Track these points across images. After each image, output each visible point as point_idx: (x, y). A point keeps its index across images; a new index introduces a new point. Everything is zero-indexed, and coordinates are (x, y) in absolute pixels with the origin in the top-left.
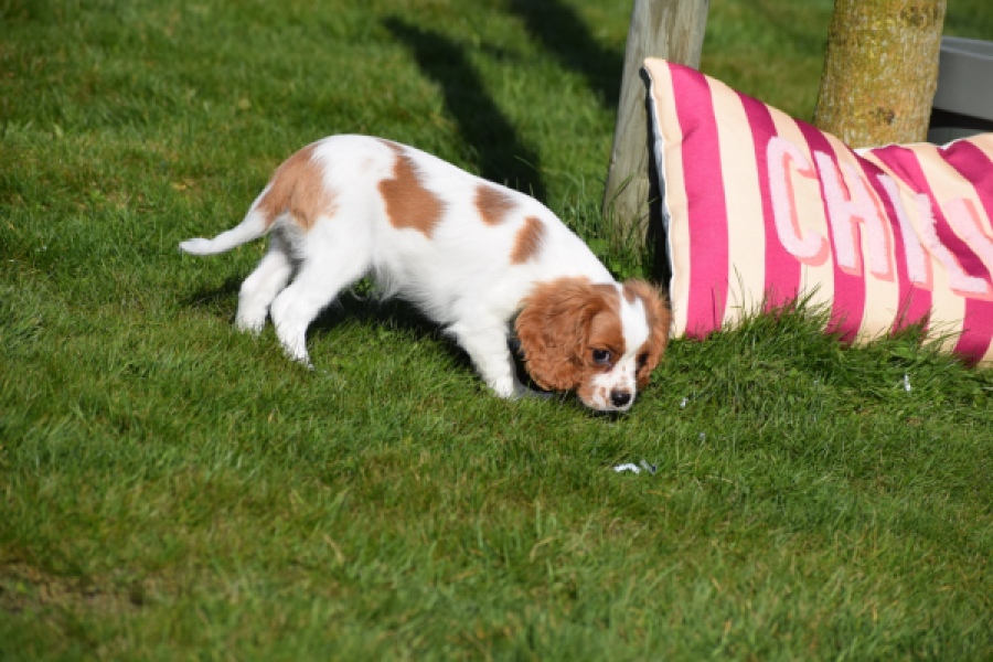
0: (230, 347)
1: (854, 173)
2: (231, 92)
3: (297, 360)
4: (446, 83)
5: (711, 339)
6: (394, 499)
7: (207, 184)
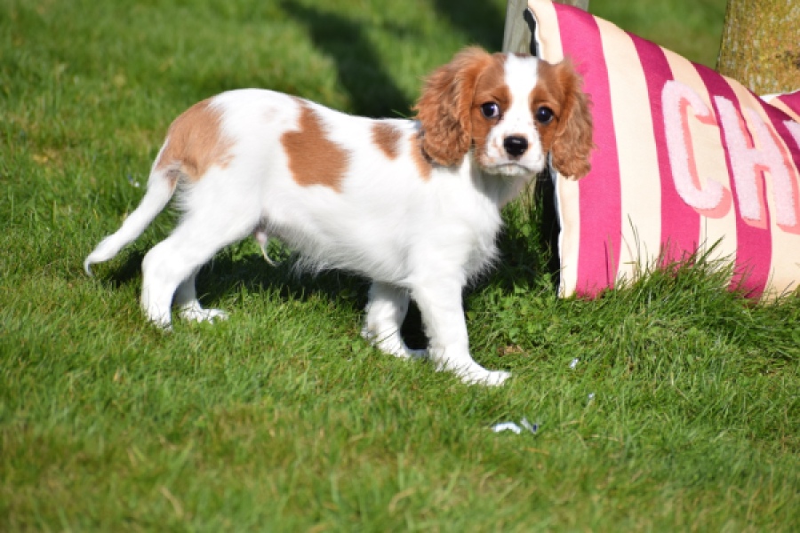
0: (78, 309)
1: (758, 119)
2: (105, 67)
3: (151, 321)
4: (340, 58)
5: (603, 297)
6: (244, 455)
7: (70, 156)
